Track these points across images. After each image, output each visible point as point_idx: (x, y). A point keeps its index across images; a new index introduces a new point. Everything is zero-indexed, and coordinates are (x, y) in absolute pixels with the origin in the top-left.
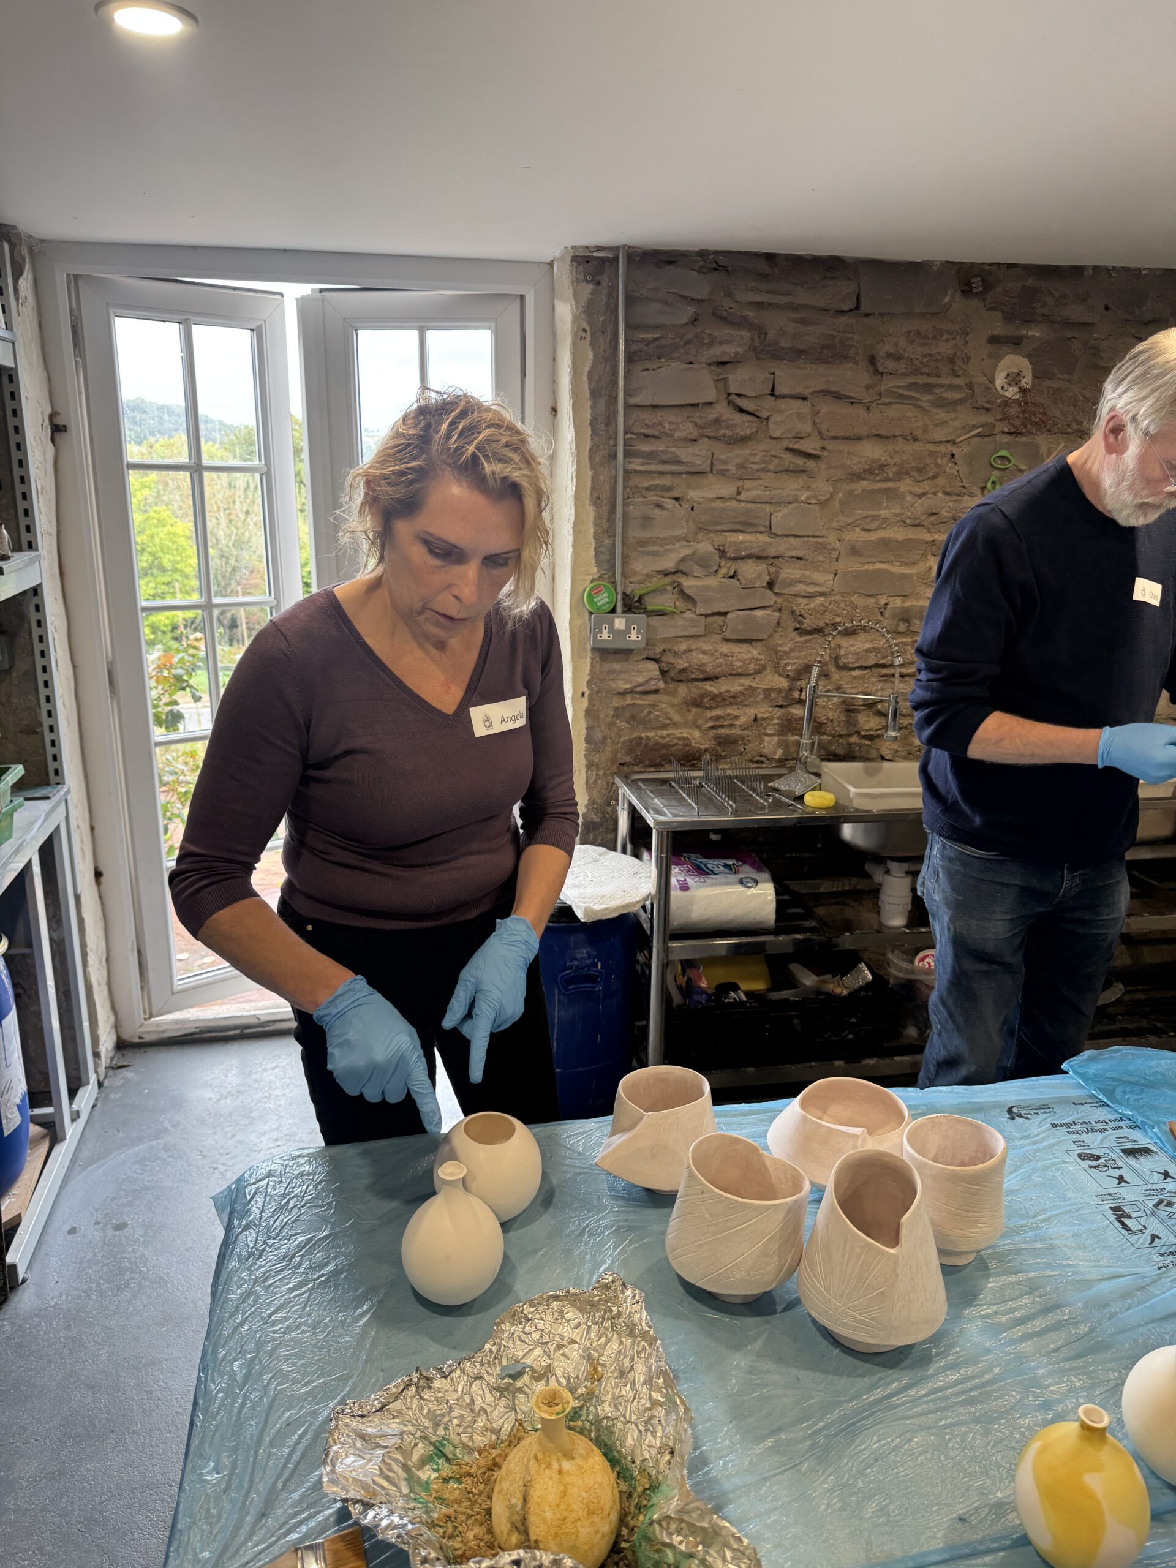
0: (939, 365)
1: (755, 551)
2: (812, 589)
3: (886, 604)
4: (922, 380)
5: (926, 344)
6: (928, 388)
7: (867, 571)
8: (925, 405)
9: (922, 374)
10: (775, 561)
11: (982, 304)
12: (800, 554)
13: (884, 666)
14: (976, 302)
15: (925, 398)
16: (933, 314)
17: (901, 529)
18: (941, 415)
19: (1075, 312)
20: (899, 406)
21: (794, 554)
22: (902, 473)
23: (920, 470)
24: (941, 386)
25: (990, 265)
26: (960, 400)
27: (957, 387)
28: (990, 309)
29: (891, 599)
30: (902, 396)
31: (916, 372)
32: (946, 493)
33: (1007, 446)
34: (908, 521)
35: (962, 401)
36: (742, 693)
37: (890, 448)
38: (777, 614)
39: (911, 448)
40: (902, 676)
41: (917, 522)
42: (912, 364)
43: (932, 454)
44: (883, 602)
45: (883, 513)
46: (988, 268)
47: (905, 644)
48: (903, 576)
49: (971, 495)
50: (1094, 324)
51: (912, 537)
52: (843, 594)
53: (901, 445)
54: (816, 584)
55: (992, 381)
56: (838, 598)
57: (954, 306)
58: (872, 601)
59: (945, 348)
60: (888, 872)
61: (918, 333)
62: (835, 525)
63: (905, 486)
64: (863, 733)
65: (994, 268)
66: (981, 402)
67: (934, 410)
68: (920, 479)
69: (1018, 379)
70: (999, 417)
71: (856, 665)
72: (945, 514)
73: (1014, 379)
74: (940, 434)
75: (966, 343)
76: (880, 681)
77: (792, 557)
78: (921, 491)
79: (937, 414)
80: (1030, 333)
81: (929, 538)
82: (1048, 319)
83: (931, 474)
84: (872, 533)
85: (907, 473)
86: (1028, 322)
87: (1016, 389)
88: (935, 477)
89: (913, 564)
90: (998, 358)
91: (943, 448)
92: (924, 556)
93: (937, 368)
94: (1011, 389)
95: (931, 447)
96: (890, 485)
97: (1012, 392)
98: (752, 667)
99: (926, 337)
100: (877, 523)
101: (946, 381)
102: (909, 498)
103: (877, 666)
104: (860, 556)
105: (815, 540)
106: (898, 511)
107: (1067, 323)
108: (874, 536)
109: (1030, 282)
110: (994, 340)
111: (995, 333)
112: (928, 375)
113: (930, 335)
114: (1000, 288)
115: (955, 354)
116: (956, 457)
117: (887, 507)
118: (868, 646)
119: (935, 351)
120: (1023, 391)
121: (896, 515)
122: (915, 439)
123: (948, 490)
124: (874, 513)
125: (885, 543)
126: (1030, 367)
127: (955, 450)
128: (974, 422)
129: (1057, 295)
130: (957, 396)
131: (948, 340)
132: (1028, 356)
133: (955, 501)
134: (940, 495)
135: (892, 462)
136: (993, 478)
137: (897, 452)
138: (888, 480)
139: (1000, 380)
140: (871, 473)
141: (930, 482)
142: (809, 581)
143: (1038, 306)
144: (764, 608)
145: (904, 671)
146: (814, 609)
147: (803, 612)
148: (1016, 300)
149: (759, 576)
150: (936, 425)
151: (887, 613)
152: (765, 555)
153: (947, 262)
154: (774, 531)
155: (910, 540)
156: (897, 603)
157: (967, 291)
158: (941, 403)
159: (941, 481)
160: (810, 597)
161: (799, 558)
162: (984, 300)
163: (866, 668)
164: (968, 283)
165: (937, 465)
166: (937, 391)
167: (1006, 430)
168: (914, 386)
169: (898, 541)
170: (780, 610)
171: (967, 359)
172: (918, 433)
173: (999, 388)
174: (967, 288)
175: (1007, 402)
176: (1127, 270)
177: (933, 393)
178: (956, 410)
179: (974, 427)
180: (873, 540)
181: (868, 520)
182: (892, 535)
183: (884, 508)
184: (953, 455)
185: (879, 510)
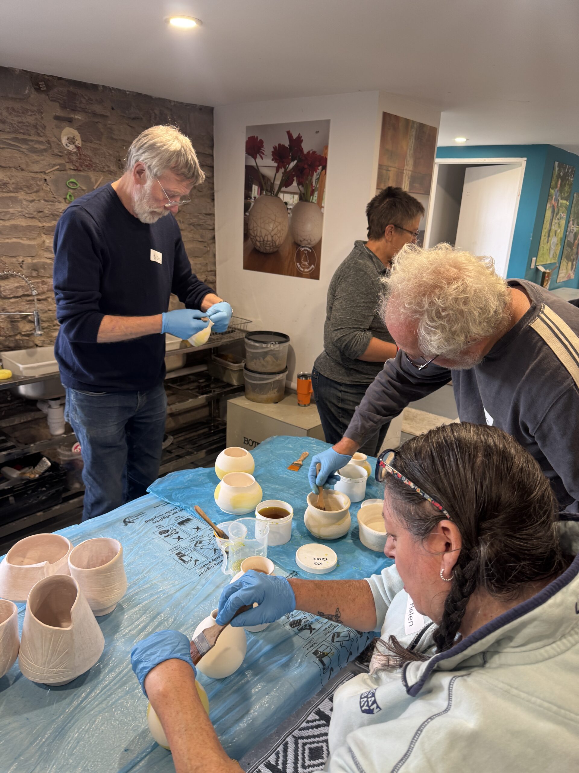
0: (29, 129)
3: (23, 261)
4: (20, 136)
5: (20, 116)
6: (25, 141)
7: (8, 243)
8: (25, 150)
9: (20, 133)
11: (47, 97)
13: (28, 295)
14: (43, 96)
15: (24, 147)
16: (20, 99)
17: (24, 220)
18: (35, 157)
19: (98, 108)
20: (9, 150)
22: (18, 189)
23: (28, 187)
24: (32, 141)
25: (48, 76)
26: (44, 149)
27: (41, 143)
28: (52, 101)
29: (25, 258)
30: (10, 144)
31: (16, 132)
32: (46, 201)
33: (74, 177)
34: (27, 215)
35: (45, 150)
37: (9, 173)
39: (20, 174)
40: (39, 300)
41: (32, 216)
42: (13, 127)
43: (33, 178)
44: (21, 260)
45: (11, 210)
46: (47, 77)
47: (38, 283)
48: (29, 246)
49: (60, 202)
50: (107, 116)
51: (30, 224)
53: (14, 173)
55: (60, 141)
57: (32, 96)
58: (14, 260)
59: (30, 119)
60: (50, 407)
61: (13, 109)
63: (21, 195)
64: (23, 333)
65: (50, 78)
66: (56, 151)
67: (31, 154)
68: (29, 192)
69: (74, 141)
70: (67, 160)
71: (12, 296)
72: (47, 212)
73: (72, 140)
74: (36, 168)
75: (42, 118)
76: (27, 304)
78: (31, 199)
79: (33, 157)
80: (76, 117)
81: (40, 225)
82: (84, 111)
83: (35, 190)
84: (7, 222)
85: (21, 189)
86: (74, 110)
87: (73, 146)
88: (37, 191)
89: (34, 239)
90: (61, 129)
91: (39, 176)
92: (39, 235)
93: (28, 130)
94: (71, 146)
95: (33, 175)
96: (12, 194)
97: (71, 148)
99: (18, 112)
100: (8, 216)
101: (35, 138)
102: (25, 203)
103: (24, 295)
106: (20, 209)
107: (95, 114)
108: (8, 223)
109: (71, 89)
110: (57, 118)
111: (57, 114)
112: (24, 134)
113: (21, 111)
114: (55, 90)
115: (37, 124)
116: (48, 181)
117: (13, 207)
118: (16, 285)
119: (25, 121)
120: (78, 148)
121: (18, 212)
122: (23, 170)
123: (46, 199)
124: (6, 210)
125: (15, 227)
126: (79, 135)
127: (47, 178)
128: (54, 163)
129: (87, 98)
130: (42, 147)
131: (31, 115)
132: (77, 129)
133: (51, 205)
134: (42, 201)
135: (11, 182)
136: (69, 194)
137: (13, 176)
138: (10, 192)
139: (64, 141)
141: (35, 194)
143: (78, 102)
145: (40, 297)
148: (65, 98)
150: (33, 163)
151: (24, 266)
153: (23, 70)
155: (30, 226)
156: (29, 260)
157: (38, 89)
158: (34, 151)
159: (41, 194)
162: (48, 95)
163: (18, 297)
164: (38, 85)
165: (38, 185)
166: (31, 143)
167: (72, 168)
168: (16, 139)
169: (23, 226)
171: (44, 127)
172: (23, 166)
173: (64, 145)
174: (37, 87)
175: (70, 153)
176: (119, 90)
177: (28, 145)
178: (43, 155)
179: (54, 165)
180: (7, 226)
181: (3, 214)
182: (19, 223)
183: (11, 208)
184: (45, 180)
185: (8, 208)
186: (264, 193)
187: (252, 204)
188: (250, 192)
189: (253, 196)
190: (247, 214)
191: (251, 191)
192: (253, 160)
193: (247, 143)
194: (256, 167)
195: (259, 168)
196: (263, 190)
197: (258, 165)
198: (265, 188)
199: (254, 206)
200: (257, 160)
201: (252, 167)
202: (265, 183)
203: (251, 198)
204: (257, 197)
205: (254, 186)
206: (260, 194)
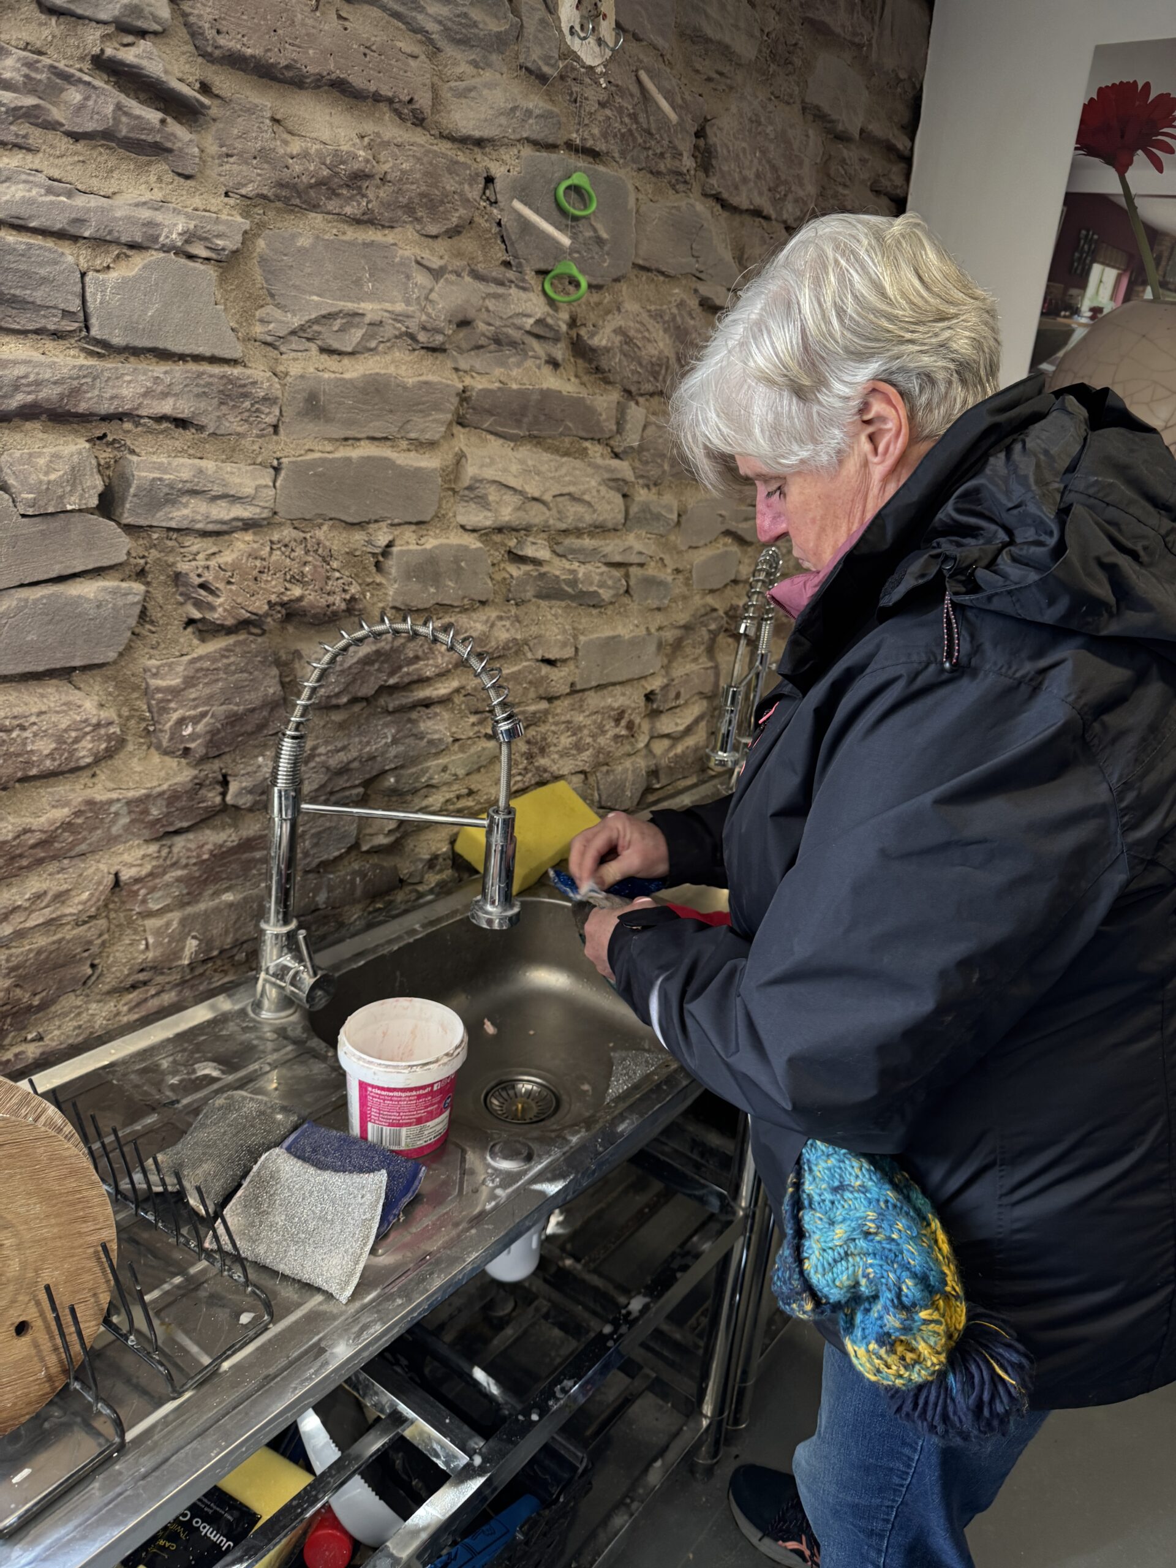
1: (48, 394)
2: (223, 512)
3: (390, 545)
7: (348, 460)
10: (113, 431)
12: (183, 407)
13: (396, 689)
17: (408, 356)
18: (466, 67)
21: (166, 407)
22: (397, 209)
23: (434, 207)
26: (497, 37)
29: (396, 533)
32: (478, 276)
34: (422, 337)
35: (500, 42)
36: (67, 826)
37: (369, 127)
38: (138, 587)
39: (411, 140)
40: (429, 704)
41: (437, 340)
43: (451, 168)
44: (382, 540)
45: (370, 309)
48: (415, 475)
51: (425, 378)
52: (300, 523)
53: (391, 130)
54: (234, 499)
56: (287, 533)
58: (358, 537)
62: (258, 330)
63: (406, 243)
67: (450, 49)
68: (433, 230)
72: (482, 326)
73: (590, 15)
74: (463, 119)
76: (388, 724)
77: (161, 419)
78: (437, 262)
79: (458, 63)
81: (456, 383)
83: (452, 222)
84: (346, 361)
85: (409, 210)
87: (591, 43)
88: (454, 232)
89: (431, 445)
91: (471, 157)
92: (451, 426)
94: (585, 39)
95: (450, 150)
96: (375, 236)
97: (586, 48)
98: (85, 750)
100: (356, 335)
102: (417, 277)
104: (329, 420)
105: (216, 370)
106: (400, 307)
108: (354, 370)
116: (499, 185)
117: (374, 295)
120: (605, 52)
121: (397, 317)
122: (420, 121)
123: (481, 267)
124: (350, 306)
125: (377, 391)
127: (498, 171)
128: (524, 105)
130: (492, 26)
133: (496, 297)
134: (469, 278)
135: (378, 171)
137: (384, 145)
138: (370, 221)
139: (567, 10)
140: (333, 193)
141: (450, 241)
142: (217, 490)
144: (98, 572)
145: (431, 692)
146: (235, 566)
147: (208, 577)
149: (74, 477)
150: (457, 91)
151: (392, 567)
152: (82, 407)
154: (95, 332)
155: (424, 386)
156: (409, 541)
158: (465, 36)
159: (468, 243)
160: (218, 533)
161: (181, 423)
163: (363, 701)
165: (462, 201)
169: (402, 388)
170: (141, 574)
172: (424, 100)
173: (566, 28)
175: (579, 72)
178: (490, 64)
180: (351, 381)
181: (337, 324)
182: (392, 370)
183: (371, 297)
184: (489, 180)
185: (360, 299)
186: (1148, 294)
187: (1079, 334)
188: (1074, 291)
189: (1085, 306)
190: (1046, 367)
191: (1083, 284)
192: (1111, 174)
193: (1089, 109)
194: (1123, 202)
195: (1137, 202)
196: (1145, 283)
197: (1133, 191)
198: (1153, 274)
199: (1084, 339)
200: (1129, 175)
201: (1103, 199)
202: (1158, 261)
203: (1076, 311)
204: (1108, 306)
205: (1096, 269)
206: (1127, 298)
